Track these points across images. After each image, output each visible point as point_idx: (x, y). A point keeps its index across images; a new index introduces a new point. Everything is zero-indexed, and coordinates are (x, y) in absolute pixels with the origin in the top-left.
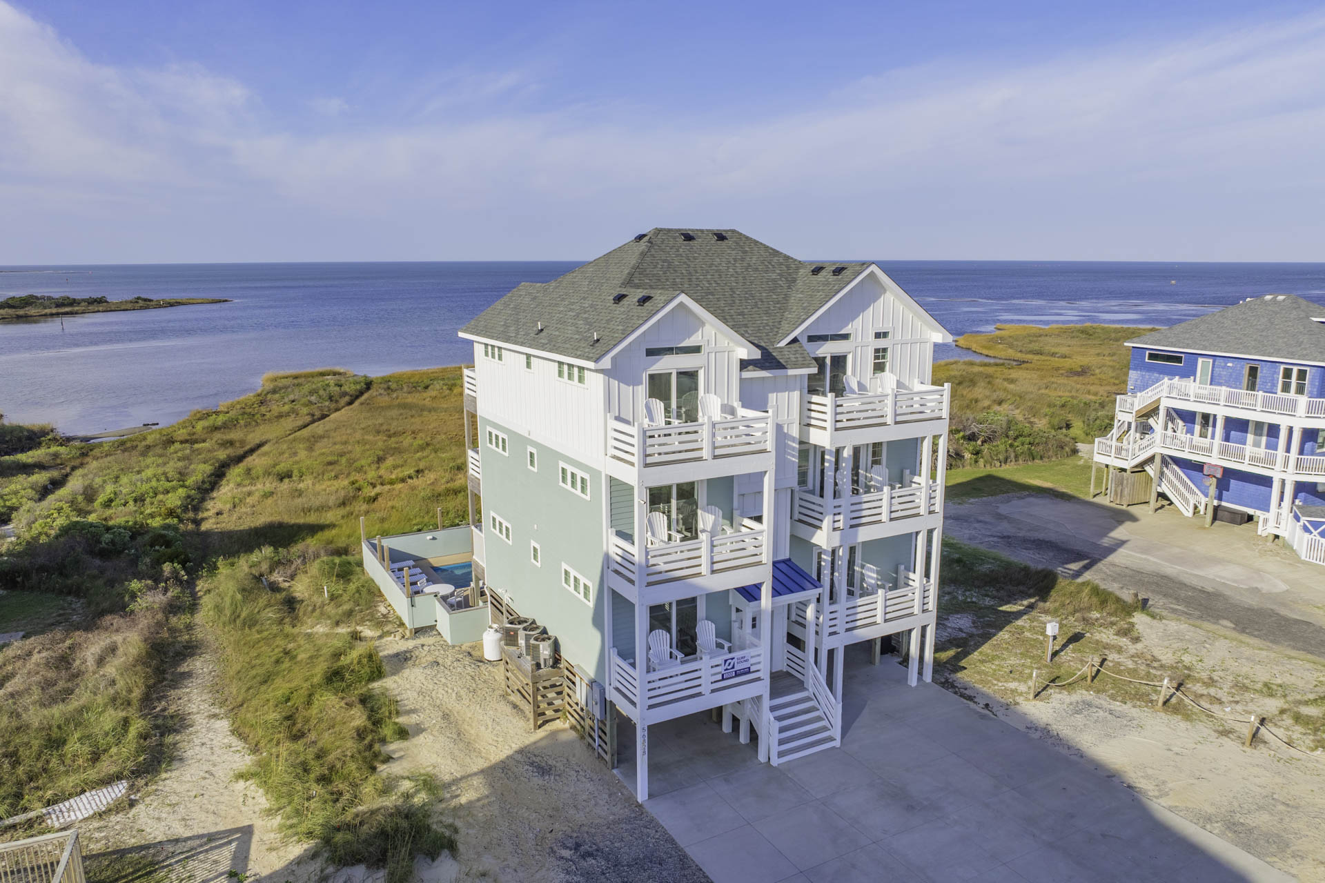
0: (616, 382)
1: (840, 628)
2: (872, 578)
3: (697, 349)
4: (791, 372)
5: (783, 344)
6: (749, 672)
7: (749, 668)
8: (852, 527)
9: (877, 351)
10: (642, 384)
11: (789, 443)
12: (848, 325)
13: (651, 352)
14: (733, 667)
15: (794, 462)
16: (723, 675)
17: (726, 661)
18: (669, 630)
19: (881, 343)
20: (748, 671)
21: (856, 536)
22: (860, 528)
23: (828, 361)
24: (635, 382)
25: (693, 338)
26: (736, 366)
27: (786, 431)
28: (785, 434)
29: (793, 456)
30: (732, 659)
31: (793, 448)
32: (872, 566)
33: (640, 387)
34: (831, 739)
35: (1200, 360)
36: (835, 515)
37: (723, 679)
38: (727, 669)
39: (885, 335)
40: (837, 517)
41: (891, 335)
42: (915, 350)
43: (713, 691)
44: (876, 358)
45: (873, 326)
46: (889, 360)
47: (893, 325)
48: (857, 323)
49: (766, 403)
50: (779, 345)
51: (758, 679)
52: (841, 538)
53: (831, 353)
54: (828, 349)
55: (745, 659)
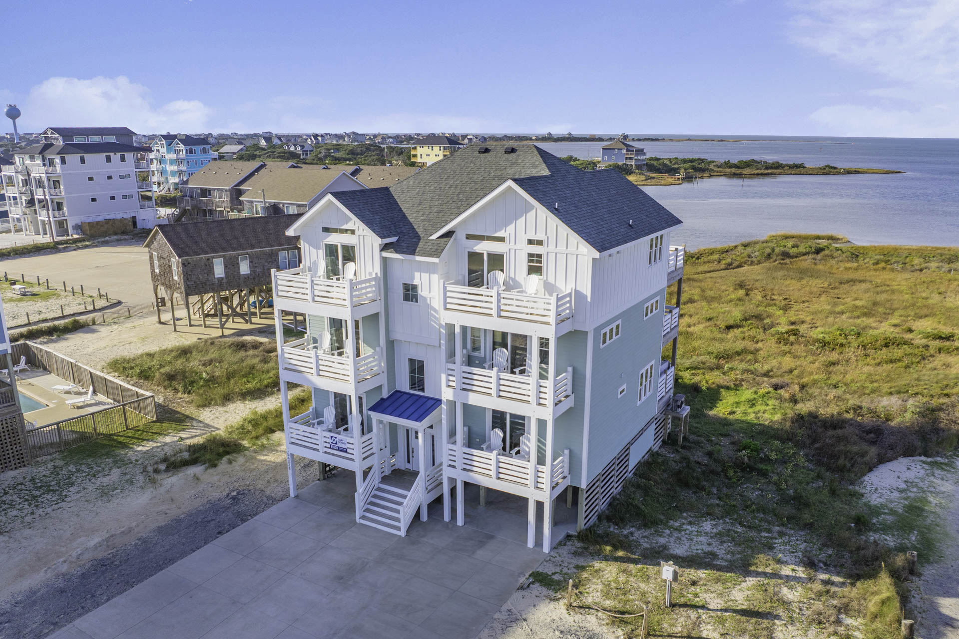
1: (459, 464)
3: (351, 232)
4: (418, 258)
5: (434, 237)
6: (346, 452)
7: (346, 449)
8: (464, 389)
9: (530, 255)
11: (432, 312)
12: (502, 230)
13: (326, 230)
14: (336, 444)
15: (436, 327)
16: (330, 445)
17: (332, 437)
19: (535, 249)
21: (466, 398)
22: (471, 393)
23: (486, 258)
25: (349, 224)
26: (377, 247)
27: (429, 303)
28: (428, 305)
30: (335, 438)
31: (436, 317)
33: (320, 251)
34: (399, 529)
36: (448, 375)
37: (330, 448)
38: (332, 443)
39: (540, 243)
40: (451, 378)
41: (545, 243)
42: (572, 260)
43: (325, 452)
44: (530, 261)
45: (525, 233)
46: (544, 264)
47: (546, 235)
48: (511, 228)
49: (413, 278)
50: (431, 238)
51: (353, 460)
52: (454, 396)
53: (487, 251)
54: (483, 247)
55: (344, 442)
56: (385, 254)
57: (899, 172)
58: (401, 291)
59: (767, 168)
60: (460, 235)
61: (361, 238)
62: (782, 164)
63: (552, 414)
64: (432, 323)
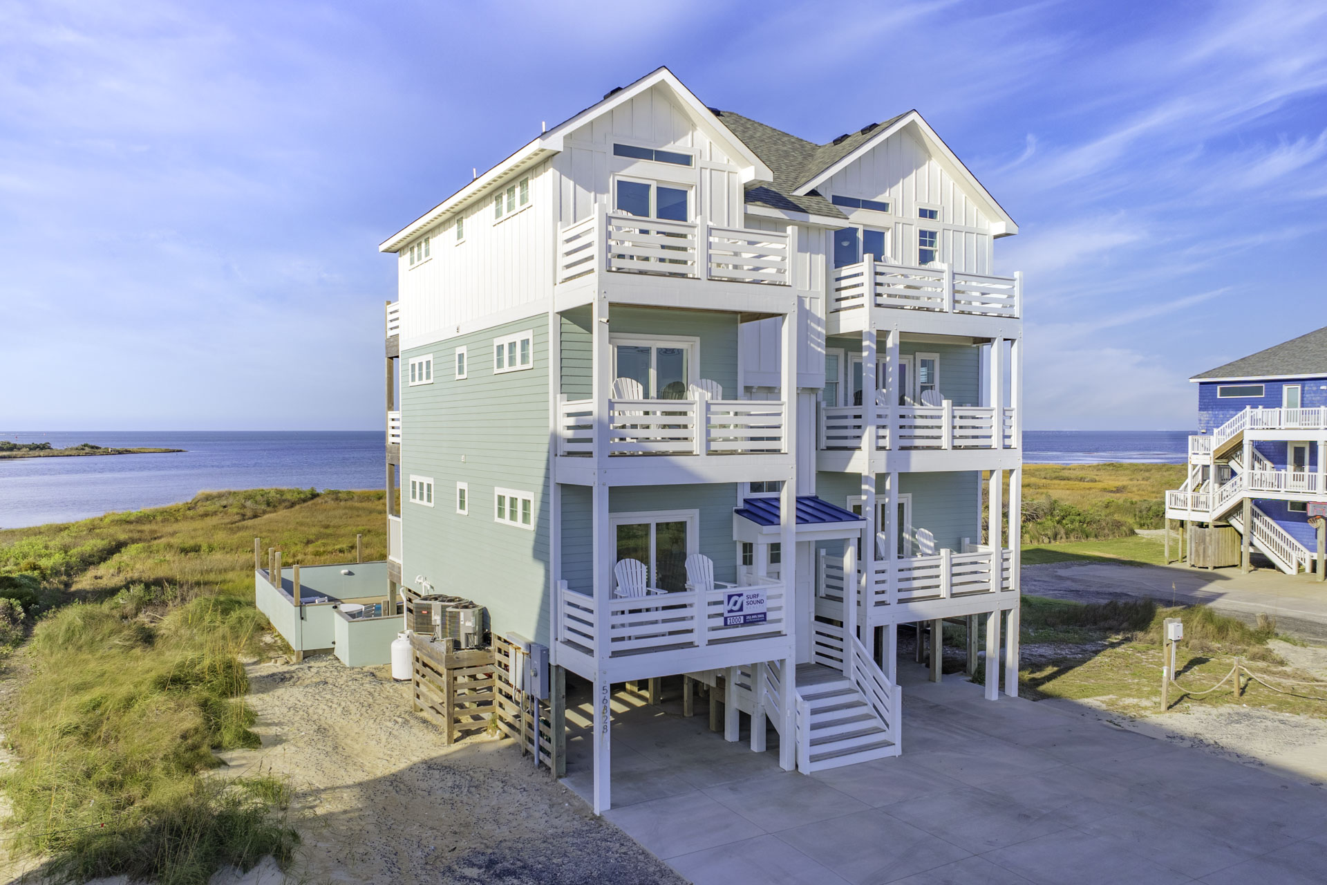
0: (572, 183)
1: (891, 597)
2: (928, 547)
3: (685, 160)
4: (813, 218)
7: (765, 614)
8: (902, 448)
9: (923, 233)
10: (608, 192)
11: (813, 325)
12: (885, 191)
13: (620, 150)
14: (741, 609)
15: (820, 353)
16: (726, 619)
17: (730, 597)
18: (645, 560)
19: (928, 225)
20: (762, 618)
21: (907, 461)
22: (914, 453)
23: (860, 235)
24: (600, 189)
25: (678, 143)
26: (739, 196)
27: (808, 308)
28: (807, 311)
29: (819, 345)
30: (740, 595)
31: (819, 334)
32: (927, 531)
33: (605, 196)
34: (888, 744)
35: (1285, 388)
36: (878, 427)
38: (731, 611)
39: (932, 214)
41: (940, 216)
42: (971, 241)
43: (711, 642)
44: (922, 242)
45: (914, 199)
46: (937, 247)
47: (941, 203)
48: (895, 191)
51: (779, 633)
52: (889, 462)
53: (864, 225)
54: (860, 219)
55: (759, 599)
57: (181, 451)
61: (706, 173)
62: (16, 445)
64: (812, 345)
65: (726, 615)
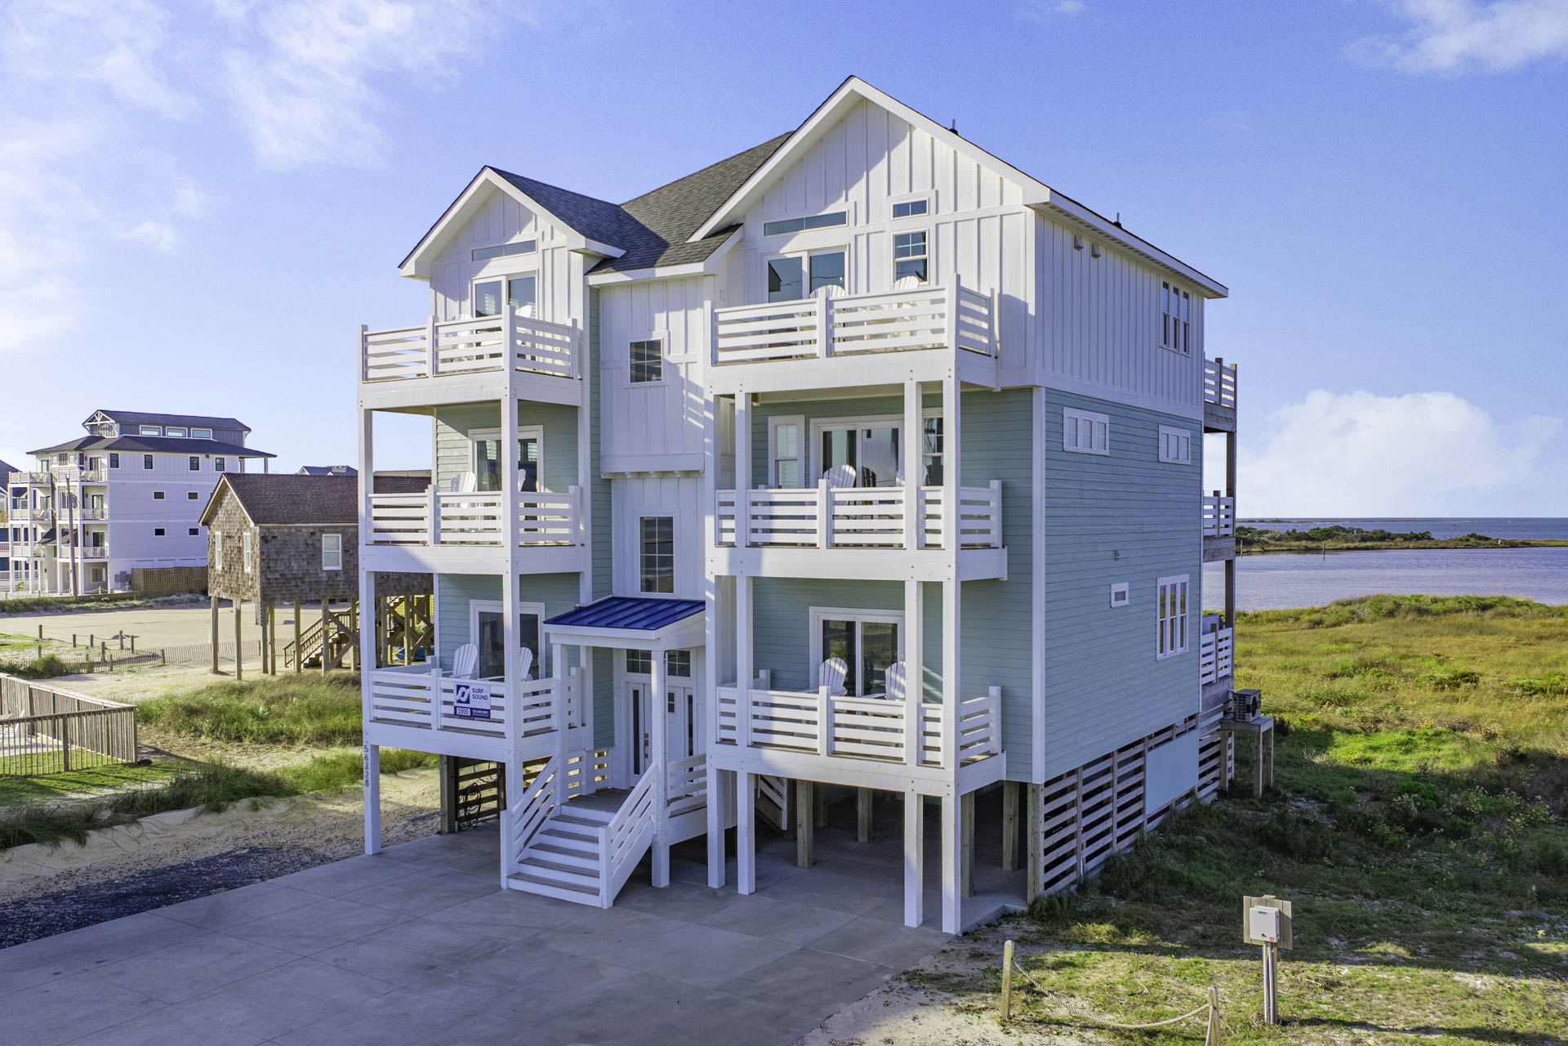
1: (742, 736)
3: (531, 247)
4: (661, 272)
6: (489, 718)
7: (490, 711)
8: (753, 545)
9: (900, 239)
11: (691, 395)
12: (838, 198)
14: (468, 702)
15: (696, 426)
16: (455, 707)
17: (459, 687)
19: (911, 224)
20: (485, 715)
21: (758, 563)
23: (805, 267)
25: (524, 233)
26: (579, 268)
27: (684, 375)
28: (682, 379)
30: (467, 687)
31: (697, 405)
34: (595, 892)
37: (455, 715)
39: (920, 207)
40: (728, 524)
41: (931, 207)
42: (991, 229)
43: (446, 728)
44: (899, 253)
45: (889, 194)
46: (930, 255)
47: (933, 187)
48: (857, 191)
49: (651, 328)
50: (691, 240)
51: (501, 735)
52: (732, 562)
53: (809, 251)
54: (800, 245)
55: (483, 694)
56: (596, 279)
58: (626, 362)
59: (1364, 540)
60: (754, 228)
61: (548, 254)
62: (1390, 534)
63: (953, 565)
64: (690, 419)
65: (456, 704)
